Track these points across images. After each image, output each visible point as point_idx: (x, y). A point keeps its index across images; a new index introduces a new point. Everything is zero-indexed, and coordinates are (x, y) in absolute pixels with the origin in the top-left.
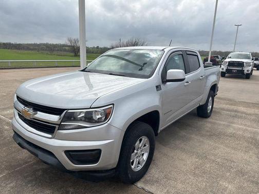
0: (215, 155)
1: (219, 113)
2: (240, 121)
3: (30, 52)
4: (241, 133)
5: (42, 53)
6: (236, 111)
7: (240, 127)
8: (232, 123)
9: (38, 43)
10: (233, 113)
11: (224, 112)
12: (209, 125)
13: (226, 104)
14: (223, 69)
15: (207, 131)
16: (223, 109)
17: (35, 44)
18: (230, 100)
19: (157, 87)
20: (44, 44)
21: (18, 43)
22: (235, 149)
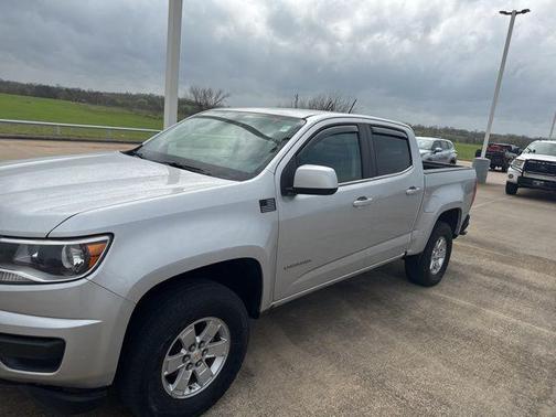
0: (408, 381)
1: (464, 277)
2: (508, 302)
3: (115, 109)
4: (496, 332)
5: (137, 114)
6: (508, 278)
7: (502, 316)
8: (486, 305)
9: (134, 93)
10: (497, 282)
11: (478, 275)
12: (425, 304)
13: (491, 259)
14: (511, 176)
15: (415, 319)
16: (478, 270)
17: (126, 95)
18: (504, 250)
19: (263, 203)
20: (145, 97)
21: (95, 90)
22: (464, 371)
